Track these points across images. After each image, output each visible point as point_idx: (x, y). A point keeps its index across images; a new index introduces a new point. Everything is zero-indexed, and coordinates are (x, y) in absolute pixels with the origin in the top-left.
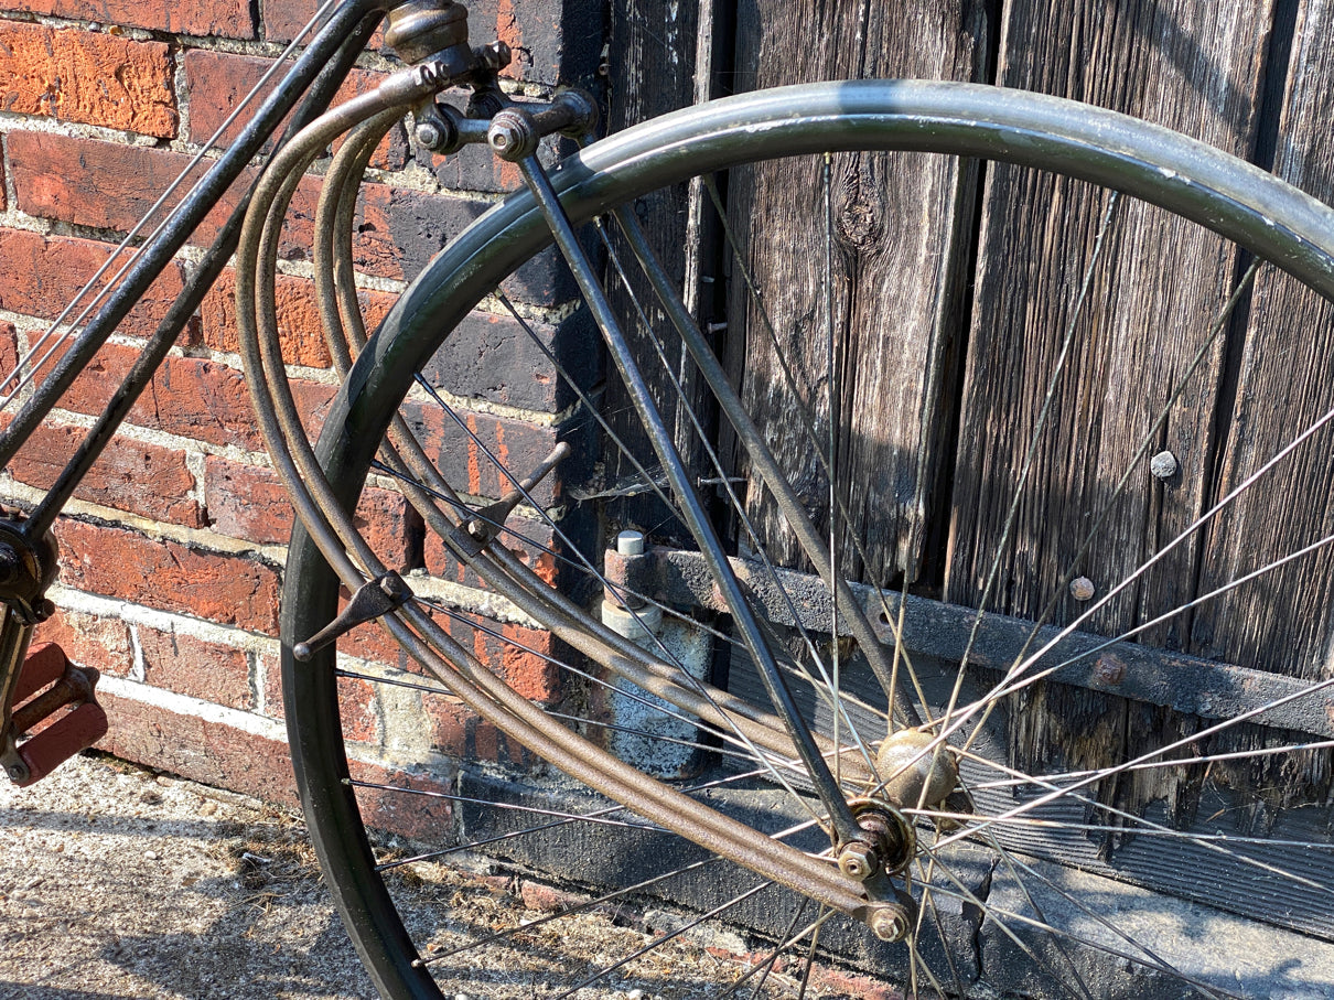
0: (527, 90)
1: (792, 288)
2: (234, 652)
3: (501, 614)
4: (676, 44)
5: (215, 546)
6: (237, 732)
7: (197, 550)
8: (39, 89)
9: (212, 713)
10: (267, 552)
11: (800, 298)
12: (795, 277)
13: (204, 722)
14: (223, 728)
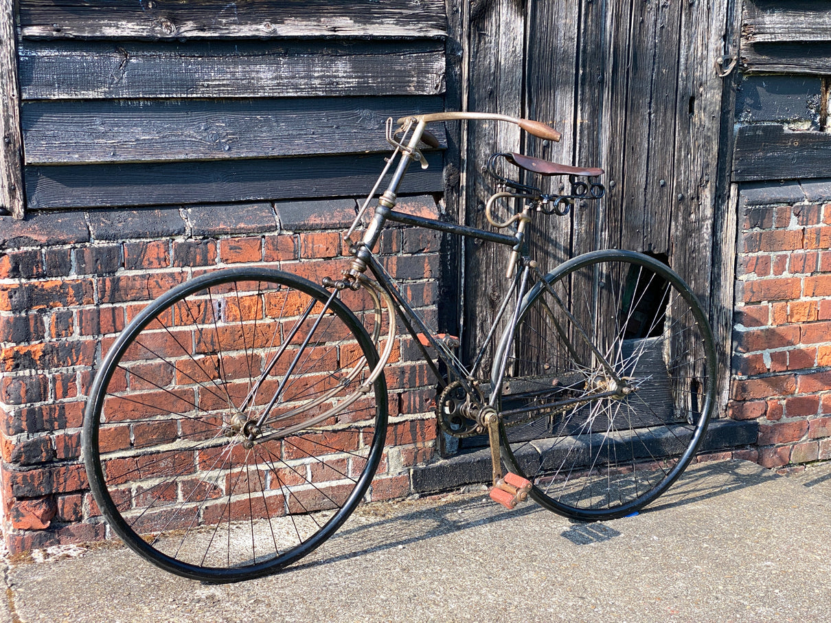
0: (430, 280)
1: (481, 315)
2: (344, 460)
3: (424, 418)
4: (450, 265)
5: (340, 428)
6: (343, 486)
7: (334, 431)
8: (294, 308)
9: (334, 483)
10: (356, 424)
11: (482, 317)
12: (481, 312)
13: (332, 487)
14: (338, 487)
